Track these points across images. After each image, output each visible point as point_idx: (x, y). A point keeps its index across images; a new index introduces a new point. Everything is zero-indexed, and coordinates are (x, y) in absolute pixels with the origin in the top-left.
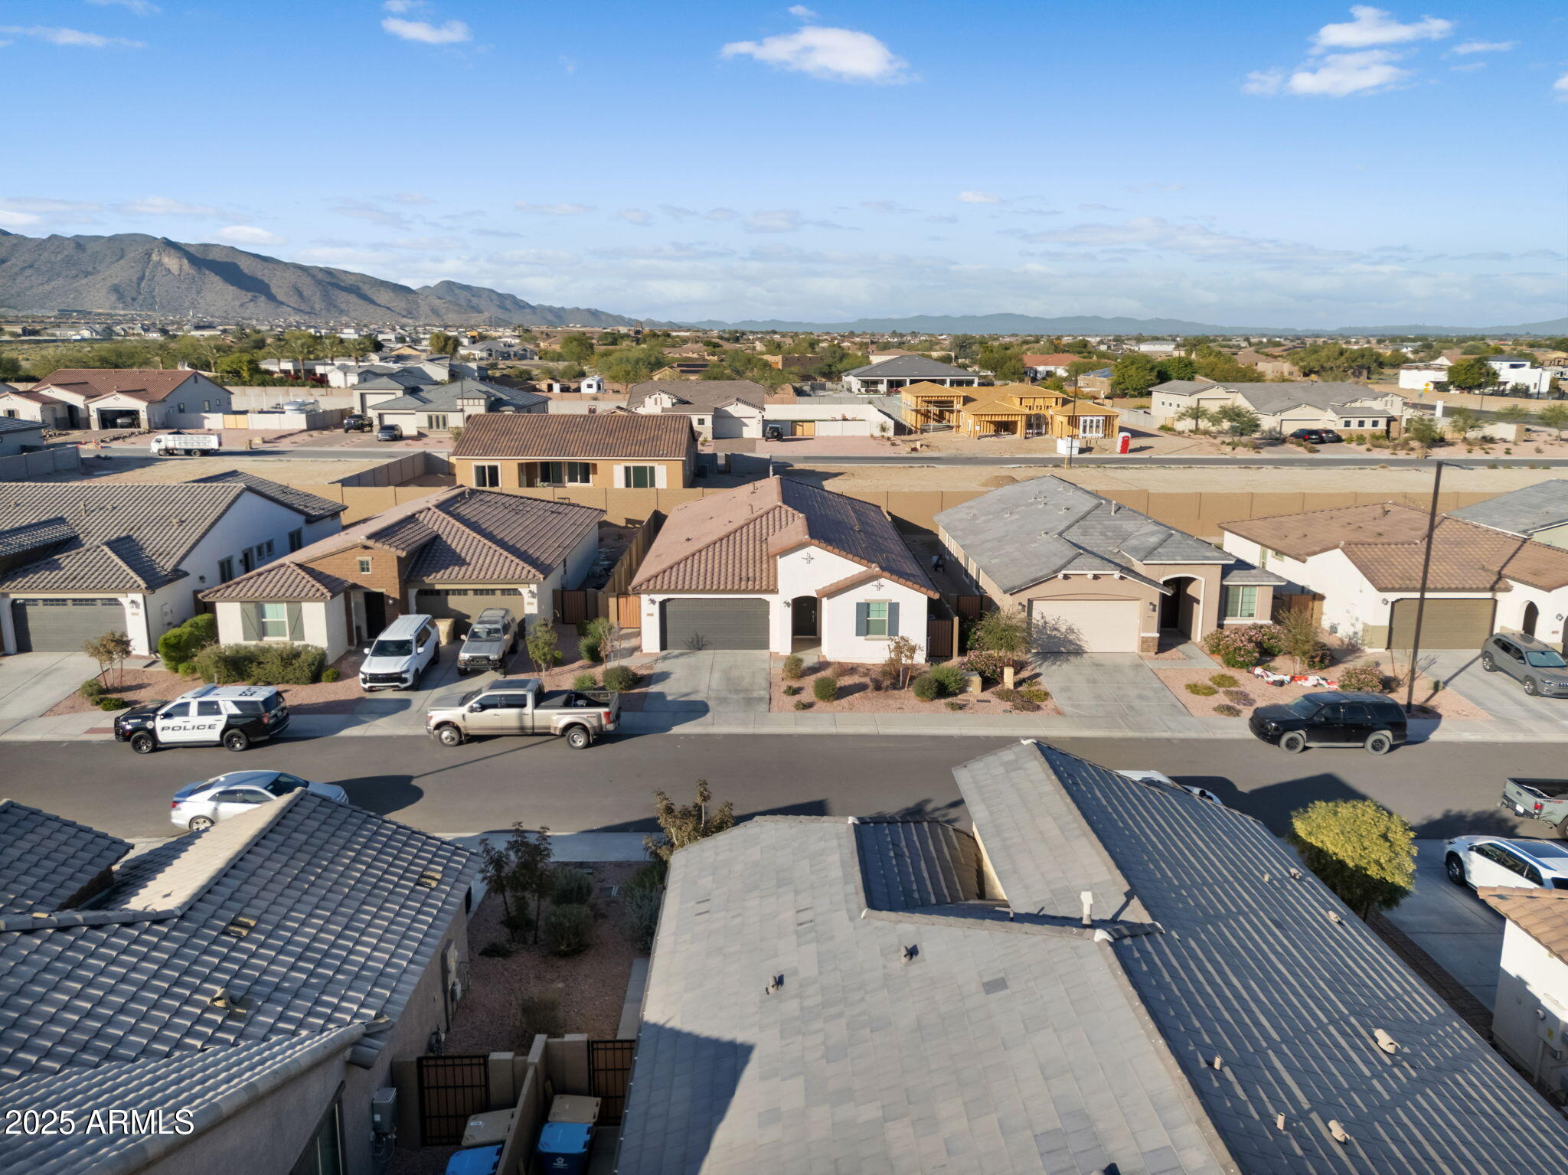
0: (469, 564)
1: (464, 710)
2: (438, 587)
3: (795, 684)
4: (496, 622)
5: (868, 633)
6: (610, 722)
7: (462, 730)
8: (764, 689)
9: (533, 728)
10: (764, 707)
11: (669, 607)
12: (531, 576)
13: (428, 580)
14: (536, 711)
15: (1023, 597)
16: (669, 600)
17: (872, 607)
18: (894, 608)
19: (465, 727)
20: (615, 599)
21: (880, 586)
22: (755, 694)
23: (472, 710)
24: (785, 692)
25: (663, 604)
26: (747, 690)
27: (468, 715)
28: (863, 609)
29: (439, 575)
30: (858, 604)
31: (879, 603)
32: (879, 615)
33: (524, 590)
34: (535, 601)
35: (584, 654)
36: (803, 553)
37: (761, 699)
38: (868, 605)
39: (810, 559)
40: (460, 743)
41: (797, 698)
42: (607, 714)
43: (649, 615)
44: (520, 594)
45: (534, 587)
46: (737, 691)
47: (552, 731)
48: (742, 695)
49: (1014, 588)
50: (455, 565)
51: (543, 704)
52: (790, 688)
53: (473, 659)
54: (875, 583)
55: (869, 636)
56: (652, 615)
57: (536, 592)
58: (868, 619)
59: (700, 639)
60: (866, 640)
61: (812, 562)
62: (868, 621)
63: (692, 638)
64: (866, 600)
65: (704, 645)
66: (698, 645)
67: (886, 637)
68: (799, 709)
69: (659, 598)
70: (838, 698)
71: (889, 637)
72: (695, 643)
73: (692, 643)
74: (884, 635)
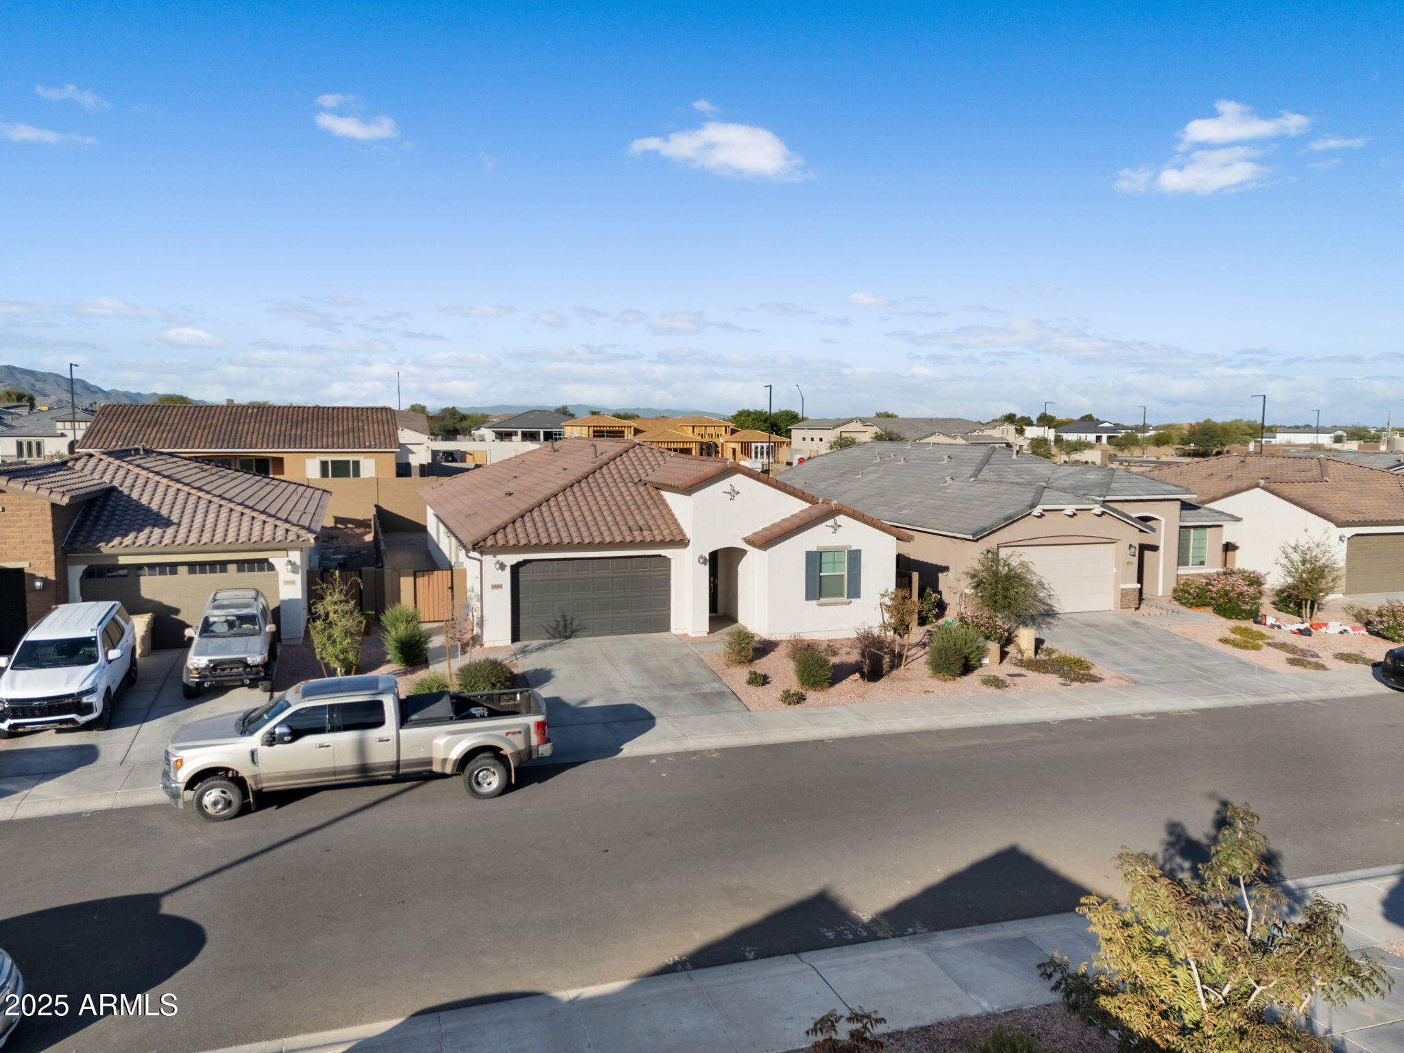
0: (179, 525)
1: (255, 741)
2: (123, 560)
3: (754, 669)
4: (247, 606)
5: (820, 596)
6: (545, 741)
7: (250, 782)
8: (712, 680)
9: (398, 765)
11: (526, 572)
12: (291, 536)
13: (106, 548)
14: (404, 732)
15: (991, 542)
16: (526, 562)
17: (826, 558)
18: (855, 558)
19: (255, 777)
20: (411, 579)
21: (836, 527)
22: (707, 688)
23: (272, 740)
24: (748, 681)
25: (515, 569)
26: (689, 684)
27: (264, 751)
28: (814, 560)
29: (128, 540)
30: (808, 554)
31: (836, 551)
32: (836, 569)
33: (278, 560)
34: (297, 576)
35: (392, 652)
36: (724, 485)
37: (721, 693)
38: (821, 553)
39: (733, 493)
40: (244, 810)
42: (540, 726)
43: (494, 587)
44: (271, 567)
45: (295, 556)
46: (675, 686)
47: (436, 768)
48: (687, 691)
49: (984, 530)
50: (154, 526)
51: (414, 717)
52: (750, 675)
53: (216, 666)
54: (831, 522)
55: (823, 600)
56: (500, 586)
57: (298, 562)
58: (821, 574)
59: (568, 622)
60: (819, 605)
61: (737, 497)
62: (821, 577)
63: (557, 621)
64: (818, 547)
65: (577, 631)
66: (566, 632)
67: (845, 599)
68: (790, 704)
69: (511, 559)
70: (832, 684)
71: (849, 600)
72: (560, 628)
73: (556, 629)
74: (843, 596)
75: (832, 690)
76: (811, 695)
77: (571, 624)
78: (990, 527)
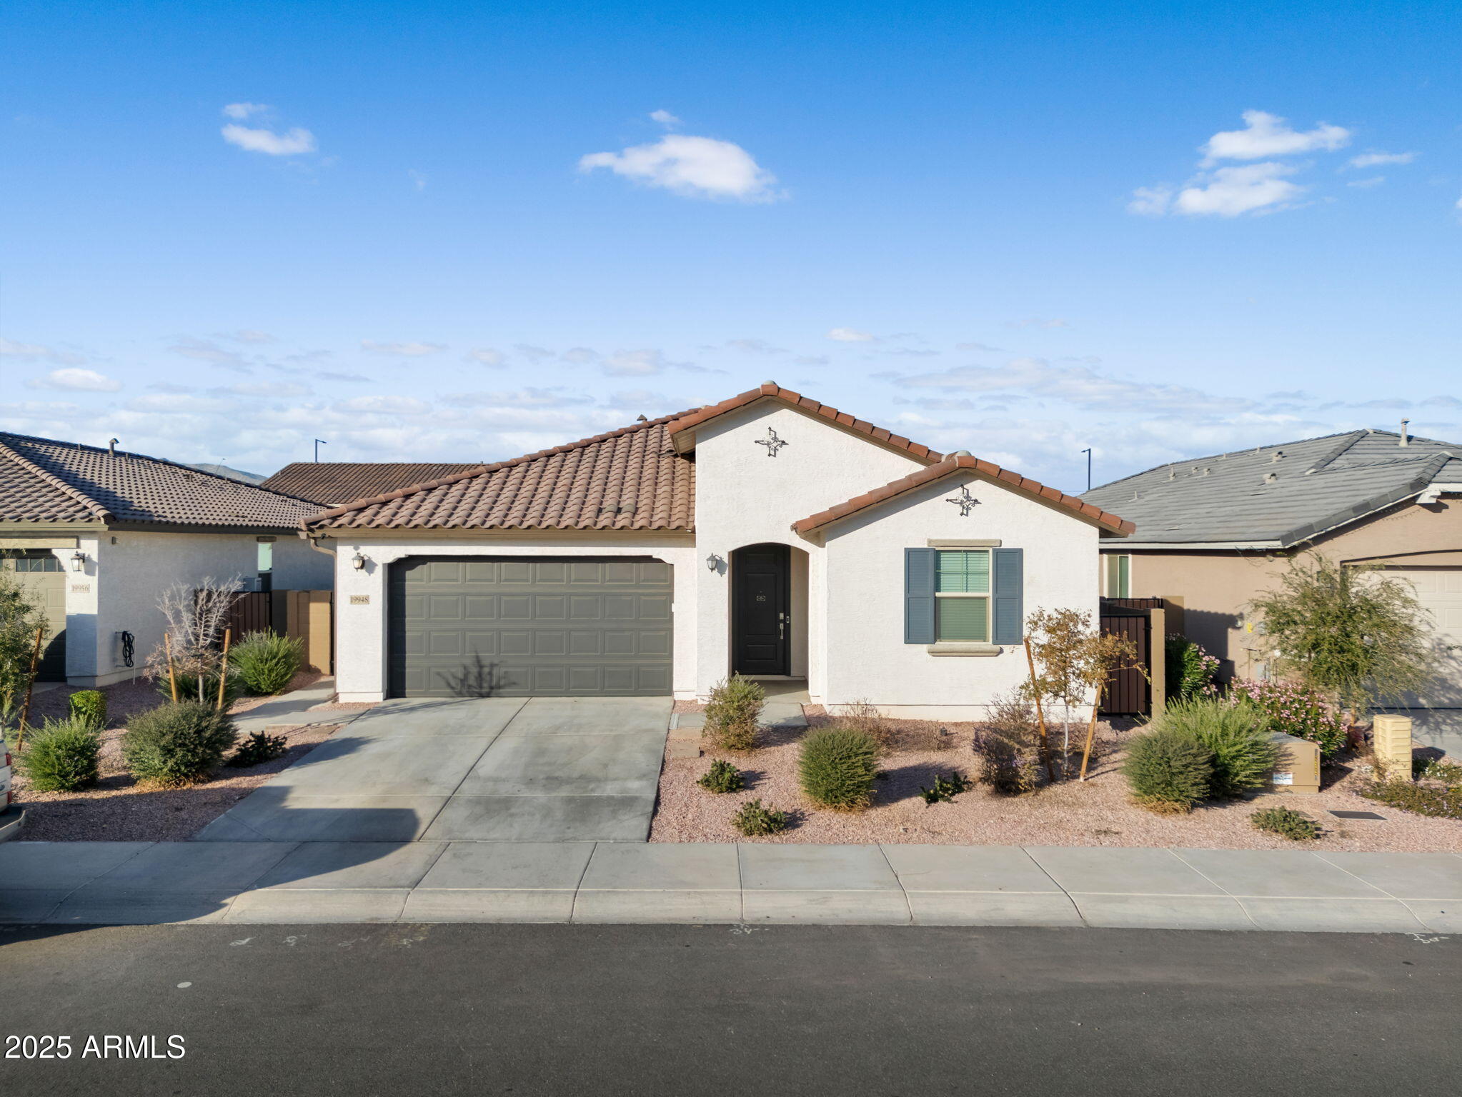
3: (742, 763)
5: (937, 636)
8: (642, 776)
10: (635, 824)
11: (412, 578)
15: (1326, 556)
16: (410, 560)
17: (947, 562)
18: (1009, 564)
21: (968, 504)
22: (610, 790)
24: (706, 782)
25: (396, 572)
26: (585, 779)
28: (924, 567)
30: (910, 553)
31: (970, 550)
32: (968, 584)
33: (68, 554)
34: (93, 581)
36: (758, 429)
37: (626, 802)
38: (937, 554)
39: (775, 444)
41: (746, 796)
43: (355, 600)
44: (59, 563)
45: (89, 546)
46: (552, 781)
48: (564, 792)
52: (722, 767)
54: (956, 493)
55: (941, 645)
56: (365, 600)
57: (95, 558)
58: (938, 594)
59: (486, 670)
60: (934, 653)
61: (782, 451)
62: (937, 600)
63: (465, 668)
64: (930, 541)
65: (500, 687)
66: (481, 687)
67: (989, 645)
68: (749, 833)
69: (385, 554)
70: (878, 801)
71: (997, 648)
72: (472, 681)
73: (463, 681)
74: (985, 639)
75: (877, 814)
76: (824, 820)
77: (490, 674)
78: (1327, 522)
